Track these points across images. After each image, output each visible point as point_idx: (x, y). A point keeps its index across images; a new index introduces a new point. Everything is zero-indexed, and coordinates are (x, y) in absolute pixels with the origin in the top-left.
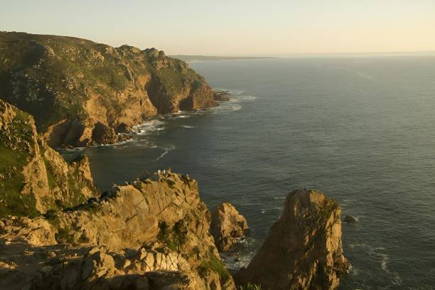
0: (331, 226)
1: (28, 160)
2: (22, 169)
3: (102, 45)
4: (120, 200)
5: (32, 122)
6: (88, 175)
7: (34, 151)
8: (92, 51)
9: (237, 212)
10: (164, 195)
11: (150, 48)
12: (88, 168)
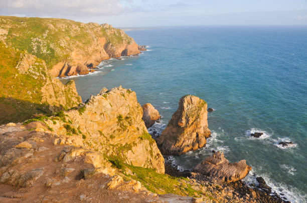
0: (202, 114)
1: (43, 84)
2: (41, 89)
3: (79, 22)
4: (96, 104)
5: (44, 64)
6: (75, 91)
7: (46, 79)
8: (73, 26)
9: (154, 108)
10: (119, 100)
11: (104, 23)
12: (75, 87)
